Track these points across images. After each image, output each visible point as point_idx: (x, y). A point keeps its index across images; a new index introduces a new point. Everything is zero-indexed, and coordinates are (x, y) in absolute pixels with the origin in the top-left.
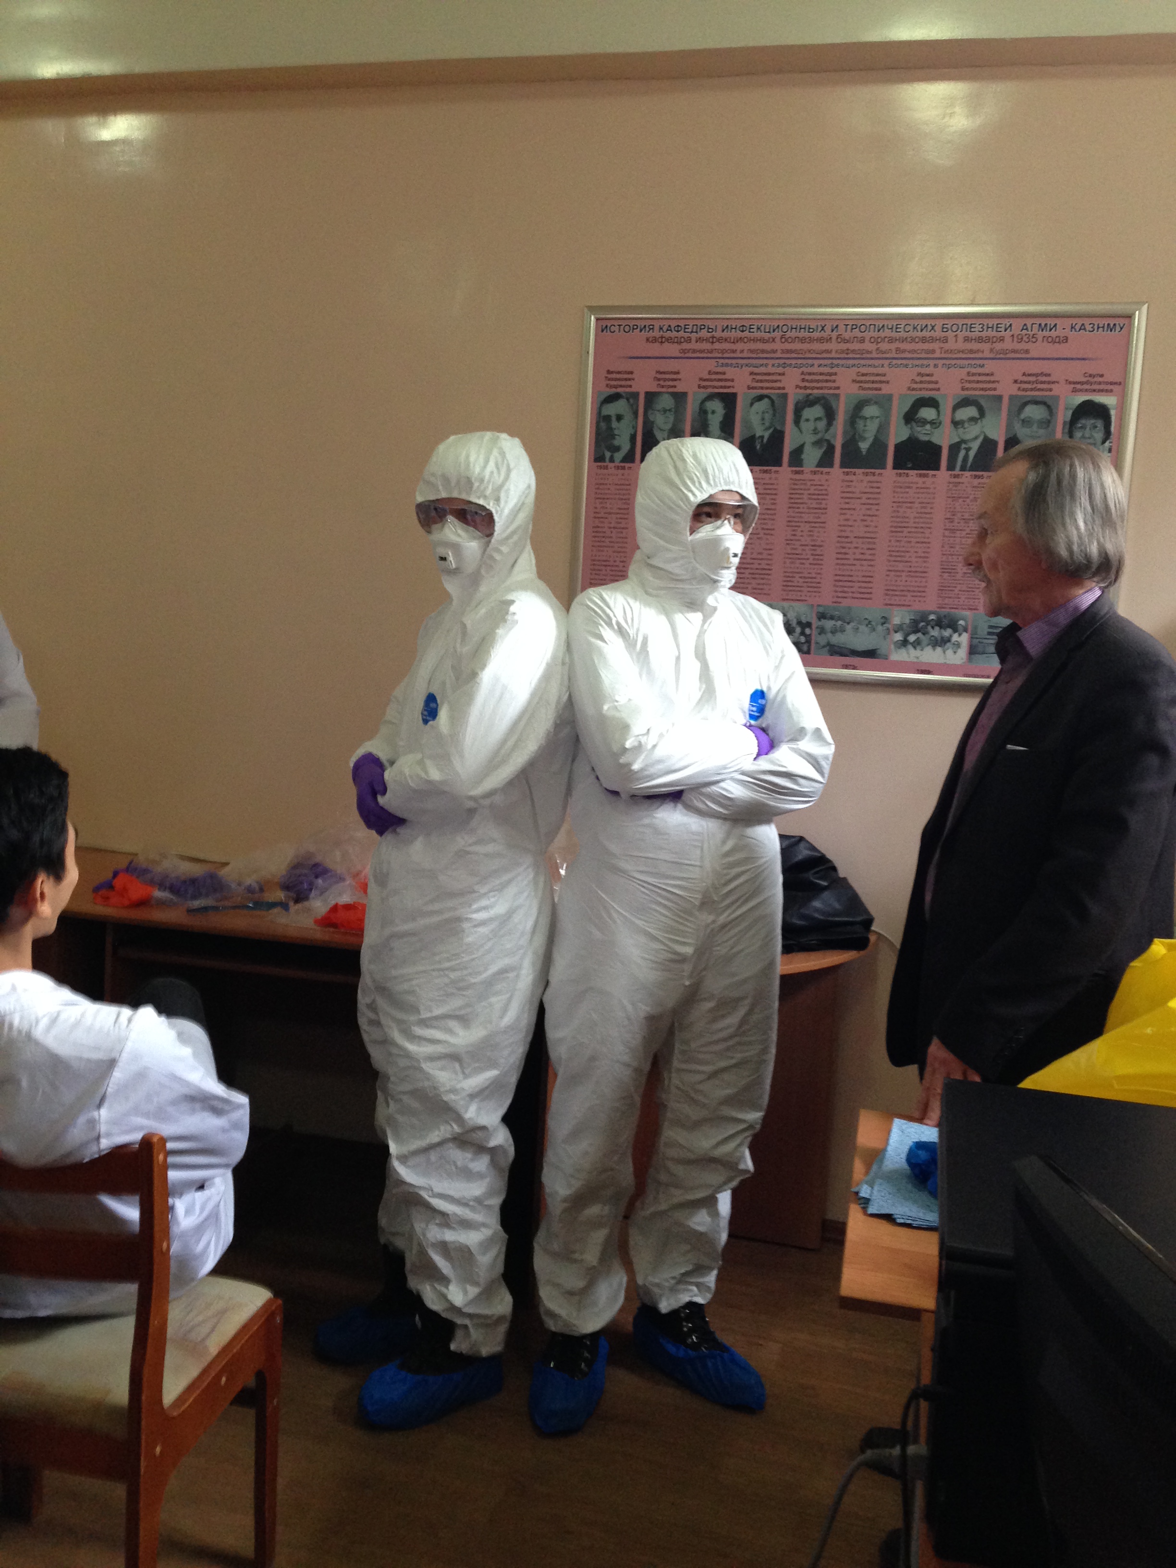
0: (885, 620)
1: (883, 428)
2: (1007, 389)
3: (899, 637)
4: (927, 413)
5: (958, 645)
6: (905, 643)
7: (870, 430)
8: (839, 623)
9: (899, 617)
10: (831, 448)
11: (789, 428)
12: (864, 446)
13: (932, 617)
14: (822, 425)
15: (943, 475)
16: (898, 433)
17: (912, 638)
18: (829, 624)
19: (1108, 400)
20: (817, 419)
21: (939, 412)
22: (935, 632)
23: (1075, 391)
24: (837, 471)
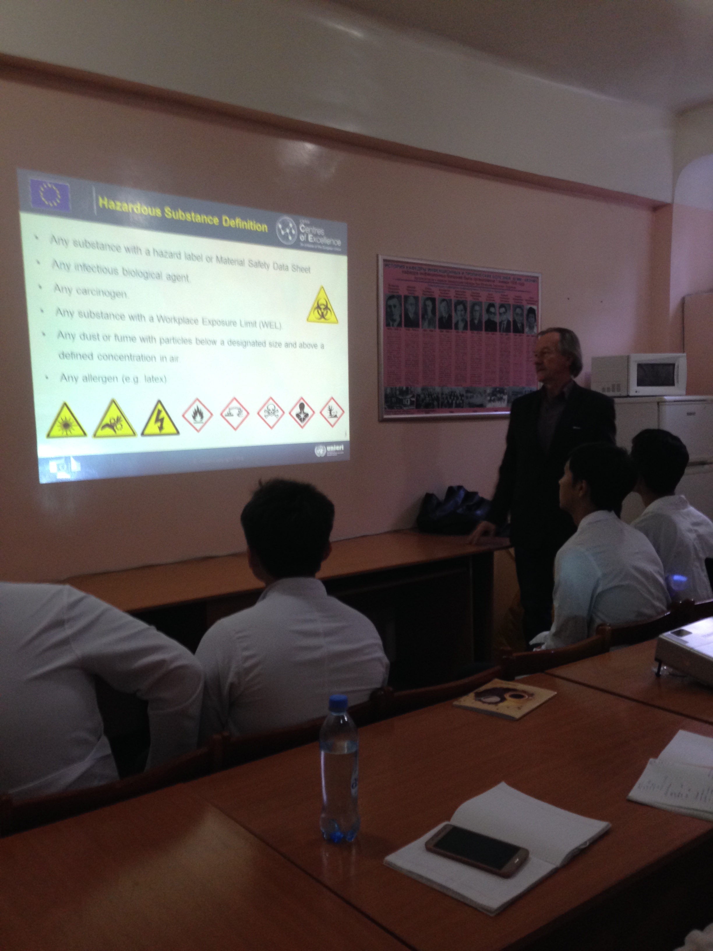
0: (485, 391)
1: (481, 315)
2: (511, 302)
3: (489, 398)
4: (492, 310)
5: (504, 400)
6: (490, 401)
7: (477, 315)
8: (472, 394)
9: (489, 391)
10: (466, 322)
11: (453, 314)
12: (476, 322)
13: (498, 389)
14: (463, 313)
15: (498, 333)
16: (485, 317)
17: (493, 398)
18: (469, 395)
19: (535, 307)
20: (462, 311)
21: (495, 309)
22: (498, 395)
23: (528, 303)
24: (469, 332)
